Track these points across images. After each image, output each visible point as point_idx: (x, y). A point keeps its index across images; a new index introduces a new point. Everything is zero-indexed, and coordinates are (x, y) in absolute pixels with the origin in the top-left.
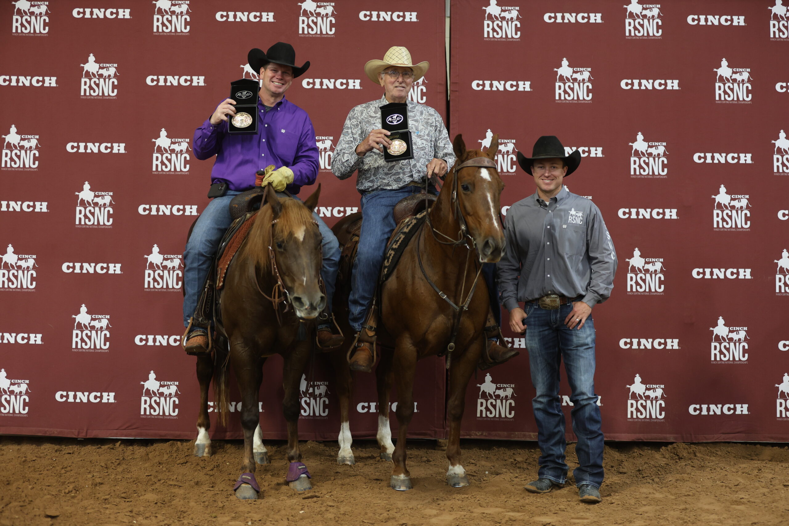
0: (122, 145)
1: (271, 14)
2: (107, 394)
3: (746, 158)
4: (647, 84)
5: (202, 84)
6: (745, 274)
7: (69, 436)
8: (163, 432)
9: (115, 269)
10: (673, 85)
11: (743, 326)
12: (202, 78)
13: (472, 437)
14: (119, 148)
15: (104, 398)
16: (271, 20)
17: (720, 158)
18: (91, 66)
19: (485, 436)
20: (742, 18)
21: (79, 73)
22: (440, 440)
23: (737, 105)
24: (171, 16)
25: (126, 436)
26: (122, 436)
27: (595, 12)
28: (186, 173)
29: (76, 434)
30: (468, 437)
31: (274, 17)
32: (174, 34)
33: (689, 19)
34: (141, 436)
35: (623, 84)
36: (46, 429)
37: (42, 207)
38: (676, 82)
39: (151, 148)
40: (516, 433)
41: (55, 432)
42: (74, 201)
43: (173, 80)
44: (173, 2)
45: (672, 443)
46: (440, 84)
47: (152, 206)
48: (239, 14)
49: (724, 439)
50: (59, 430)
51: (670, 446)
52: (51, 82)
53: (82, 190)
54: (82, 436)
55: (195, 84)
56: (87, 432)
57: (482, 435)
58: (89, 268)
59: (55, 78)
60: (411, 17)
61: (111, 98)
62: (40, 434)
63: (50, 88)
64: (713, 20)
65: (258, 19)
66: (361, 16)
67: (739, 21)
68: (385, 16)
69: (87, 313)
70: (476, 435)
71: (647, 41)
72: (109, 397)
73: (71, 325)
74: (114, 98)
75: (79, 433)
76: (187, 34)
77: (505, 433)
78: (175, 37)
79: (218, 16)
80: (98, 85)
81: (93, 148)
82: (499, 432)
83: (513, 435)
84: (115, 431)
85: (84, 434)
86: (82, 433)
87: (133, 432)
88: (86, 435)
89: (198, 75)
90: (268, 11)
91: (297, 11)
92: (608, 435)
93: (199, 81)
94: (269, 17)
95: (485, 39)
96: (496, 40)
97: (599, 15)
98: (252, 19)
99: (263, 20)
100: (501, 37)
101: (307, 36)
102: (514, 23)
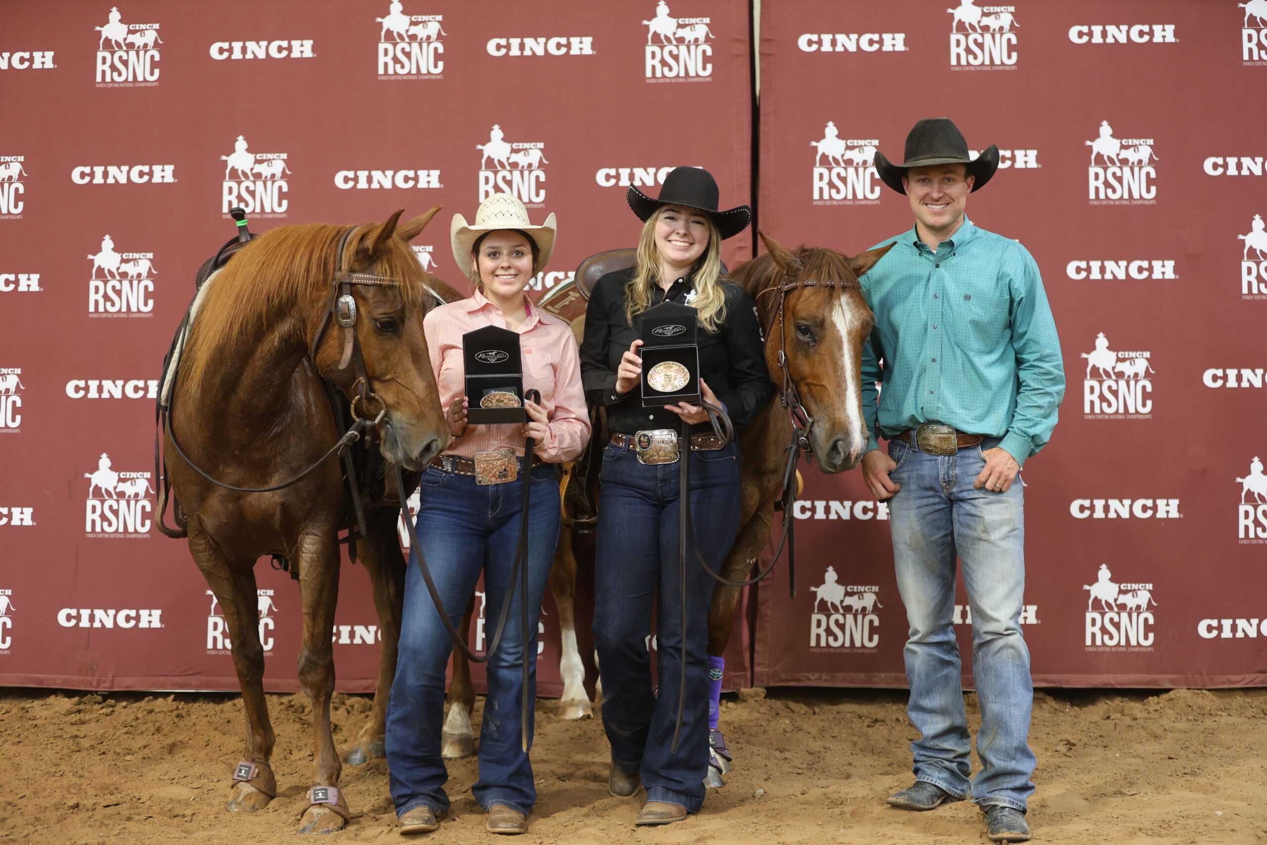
0: (169, 169)
2: (147, 612)
4: (1117, 34)
5: (308, 53)
10: (1165, 33)
12: (308, 44)
13: (802, 684)
14: (164, 174)
15: (142, 620)
17: (1252, 166)
18: (114, 29)
19: (824, 681)
21: (93, 42)
22: (743, 690)
25: (181, 687)
26: (174, 685)
28: (283, 216)
29: (94, 684)
30: (794, 684)
34: (208, 687)
35: (1073, 34)
36: (42, 676)
37: (30, 282)
38: (1170, 29)
40: (882, 675)
41: (58, 681)
42: (85, 271)
43: (257, 49)
45: (1166, 691)
50: (63, 677)
51: (1163, 696)
52: (44, 60)
53: (99, 250)
54: (104, 687)
55: (295, 54)
56: (113, 680)
57: (819, 678)
58: (113, 389)
59: (52, 54)
61: (149, 85)
62: (31, 686)
63: (43, 70)
69: (111, 468)
70: (809, 679)
72: (151, 619)
73: (83, 490)
74: (155, 84)
75: (99, 683)
77: (862, 676)
80: (125, 63)
81: (118, 174)
82: (851, 674)
83: (875, 679)
84: (162, 679)
85: (107, 684)
86: (104, 682)
87: (194, 680)
88: (112, 686)
89: (302, 38)
92: (1049, 676)
93: (303, 49)
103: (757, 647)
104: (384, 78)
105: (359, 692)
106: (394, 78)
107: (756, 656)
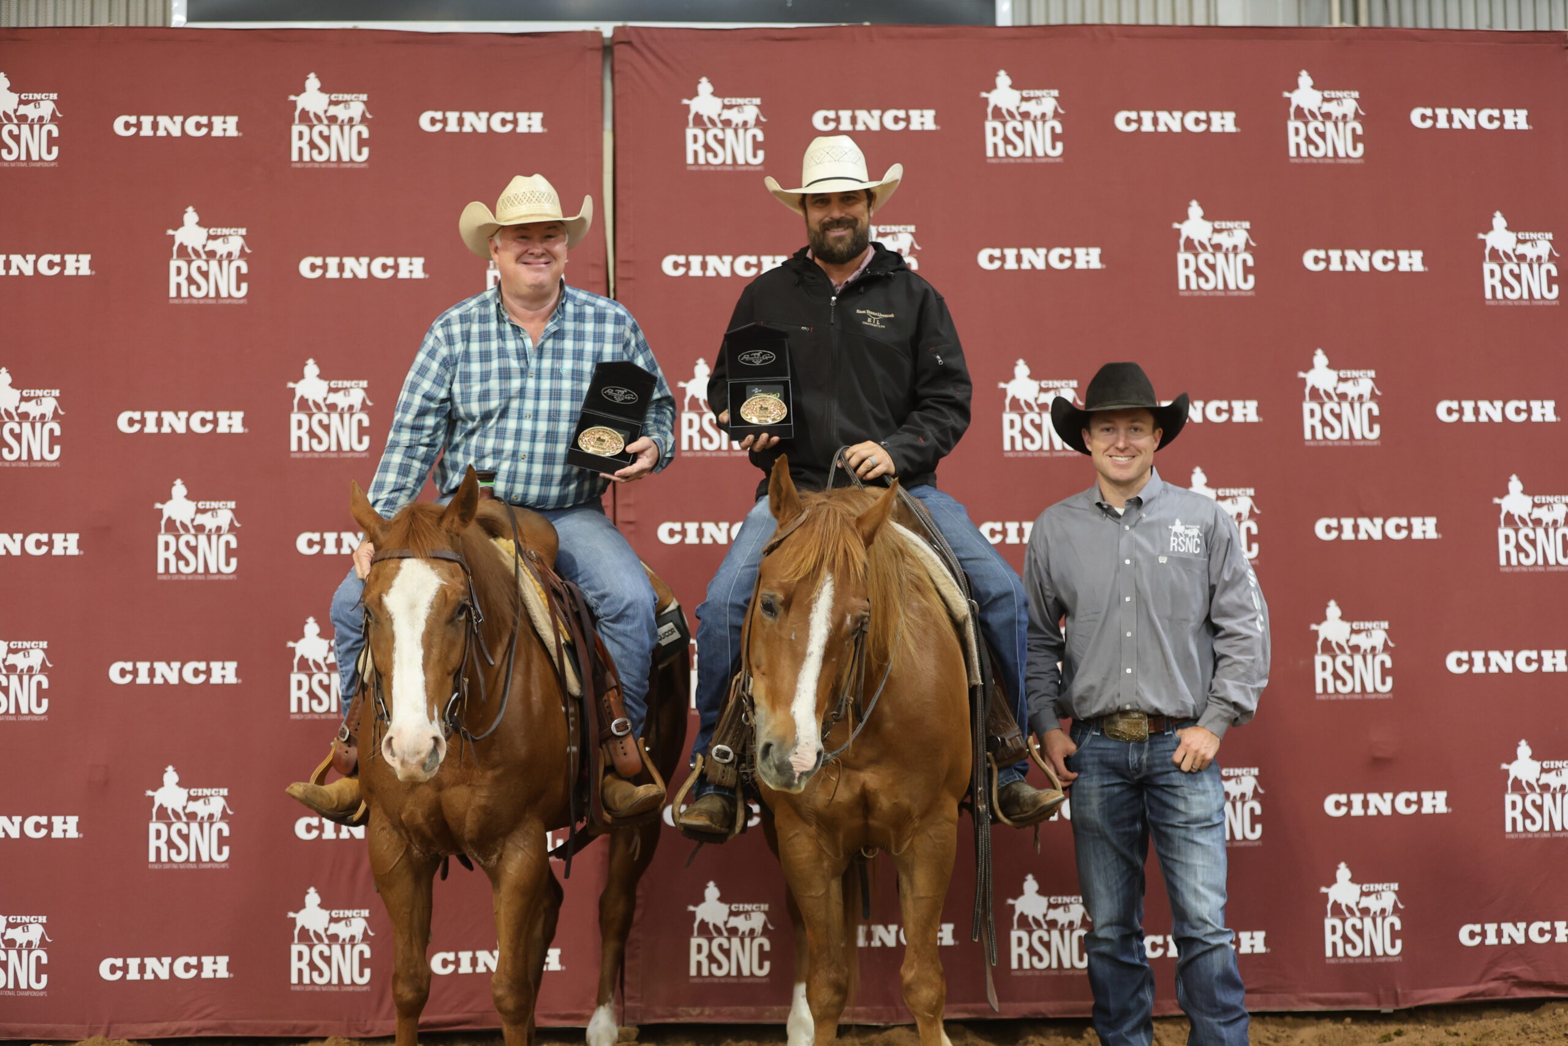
1: (233, 121)
3: (1246, 411)
4: (1034, 258)
5: (85, 271)
8: (17, 1026)
10: (1089, 258)
12: (85, 259)
13: (682, 1020)
16: (233, 132)
17: (1193, 412)
19: (709, 1016)
20: (1230, 116)
23: (1225, 301)
24: (19, 126)
27: (921, 107)
28: (54, 464)
30: (672, 1020)
31: (239, 127)
32: (25, 165)
33: (1120, 120)
35: (983, 258)
38: (1095, 252)
40: (776, 1008)
43: (23, 265)
44: (23, 97)
46: (594, 265)
48: (163, 121)
55: (70, 271)
57: (701, 1014)
60: (531, 122)
64: (1170, 121)
65: (204, 131)
66: (424, 121)
67: (1224, 122)
68: (473, 121)
70: (690, 1015)
71: (1032, 168)
76: (53, 164)
77: (752, 1008)
78: (27, 172)
79: (119, 126)
82: (739, 1008)
83: (767, 1014)
89: (78, 251)
90: (225, 113)
91: (286, 114)
92: (971, 1006)
93: (79, 265)
94: (226, 126)
95: (689, 168)
96: (712, 168)
97: (930, 114)
98: (191, 130)
99: (214, 134)
100: (724, 163)
101: (310, 165)
102: (750, 133)
103: (627, 978)
104: (176, 301)
105: (153, 1036)
106: (187, 301)
107: (626, 989)
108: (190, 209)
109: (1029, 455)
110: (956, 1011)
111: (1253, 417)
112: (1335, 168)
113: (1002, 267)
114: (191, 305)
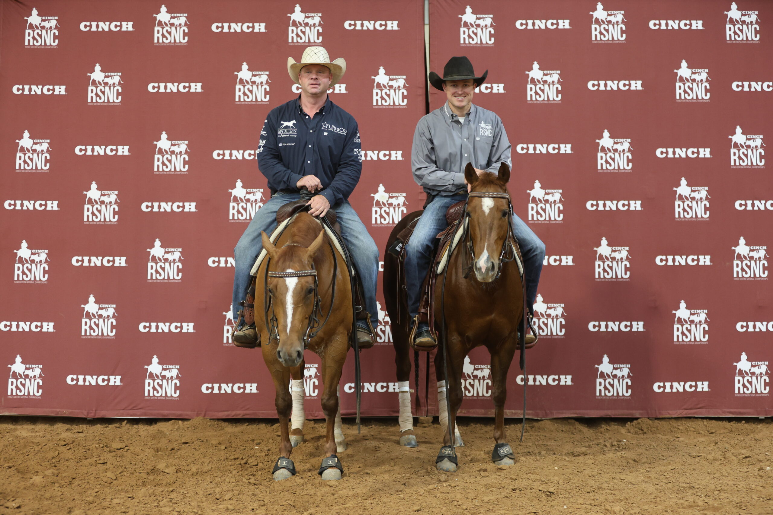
0: (127, 148)
1: (263, 25)
2: (114, 377)
3: (705, 153)
4: (612, 85)
5: (199, 90)
6: (705, 260)
7: (79, 416)
8: (166, 412)
9: (121, 261)
10: (637, 85)
11: (703, 309)
12: (199, 85)
14: (124, 150)
15: (111, 381)
16: (263, 30)
17: (681, 153)
18: (97, 75)
19: (464, 413)
20: (700, 22)
21: (86, 81)
22: (421, 418)
23: (697, 104)
24: (171, 28)
25: (131, 416)
26: (128, 415)
27: (563, 18)
28: (186, 173)
29: (86, 414)
31: (266, 28)
32: (173, 44)
33: (651, 24)
34: (145, 415)
35: (590, 85)
36: (58, 410)
37: (53, 205)
38: (639, 83)
39: (153, 150)
41: (66, 412)
42: (82, 200)
43: (172, 87)
44: (172, 15)
45: (637, 419)
46: (419, 87)
47: (154, 204)
48: (233, 25)
49: (686, 414)
50: (70, 411)
51: (635, 422)
52: (60, 90)
53: (89, 189)
54: (91, 416)
55: (192, 90)
56: (95, 412)
57: (461, 412)
58: (96, 261)
59: (64, 87)
60: (393, 25)
61: (116, 104)
62: (53, 415)
63: (60, 96)
64: (674, 25)
65: (251, 30)
66: (346, 25)
67: (697, 25)
68: (369, 25)
69: (95, 302)
71: (612, 45)
72: (116, 380)
73: (80, 313)
74: (119, 104)
75: (88, 413)
76: (185, 44)
77: (483, 411)
78: (174, 48)
79: (214, 28)
80: (103, 93)
81: (99, 150)
82: (478, 410)
83: (490, 413)
84: (122, 411)
85: (93, 414)
86: (91, 413)
87: (138, 412)
88: (95, 415)
89: (196, 82)
90: (260, 22)
91: (286, 22)
92: (578, 411)
93: (196, 87)
94: (261, 27)
95: (461, 45)
96: (472, 45)
97: (567, 22)
98: (245, 29)
99: (255, 31)
100: (477, 43)
101: (297, 44)
102: (488, 30)
103: (429, 396)
104: (239, 103)
105: (224, 417)
106: (243, 103)
107: (429, 401)
108: (245, 63)
109: (609, 171)
110: (571, 414)
111: (708, 156)
112: (747, 45)
113: (598, 89)
114: (245, 105)
